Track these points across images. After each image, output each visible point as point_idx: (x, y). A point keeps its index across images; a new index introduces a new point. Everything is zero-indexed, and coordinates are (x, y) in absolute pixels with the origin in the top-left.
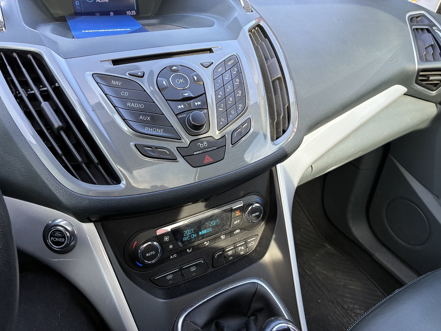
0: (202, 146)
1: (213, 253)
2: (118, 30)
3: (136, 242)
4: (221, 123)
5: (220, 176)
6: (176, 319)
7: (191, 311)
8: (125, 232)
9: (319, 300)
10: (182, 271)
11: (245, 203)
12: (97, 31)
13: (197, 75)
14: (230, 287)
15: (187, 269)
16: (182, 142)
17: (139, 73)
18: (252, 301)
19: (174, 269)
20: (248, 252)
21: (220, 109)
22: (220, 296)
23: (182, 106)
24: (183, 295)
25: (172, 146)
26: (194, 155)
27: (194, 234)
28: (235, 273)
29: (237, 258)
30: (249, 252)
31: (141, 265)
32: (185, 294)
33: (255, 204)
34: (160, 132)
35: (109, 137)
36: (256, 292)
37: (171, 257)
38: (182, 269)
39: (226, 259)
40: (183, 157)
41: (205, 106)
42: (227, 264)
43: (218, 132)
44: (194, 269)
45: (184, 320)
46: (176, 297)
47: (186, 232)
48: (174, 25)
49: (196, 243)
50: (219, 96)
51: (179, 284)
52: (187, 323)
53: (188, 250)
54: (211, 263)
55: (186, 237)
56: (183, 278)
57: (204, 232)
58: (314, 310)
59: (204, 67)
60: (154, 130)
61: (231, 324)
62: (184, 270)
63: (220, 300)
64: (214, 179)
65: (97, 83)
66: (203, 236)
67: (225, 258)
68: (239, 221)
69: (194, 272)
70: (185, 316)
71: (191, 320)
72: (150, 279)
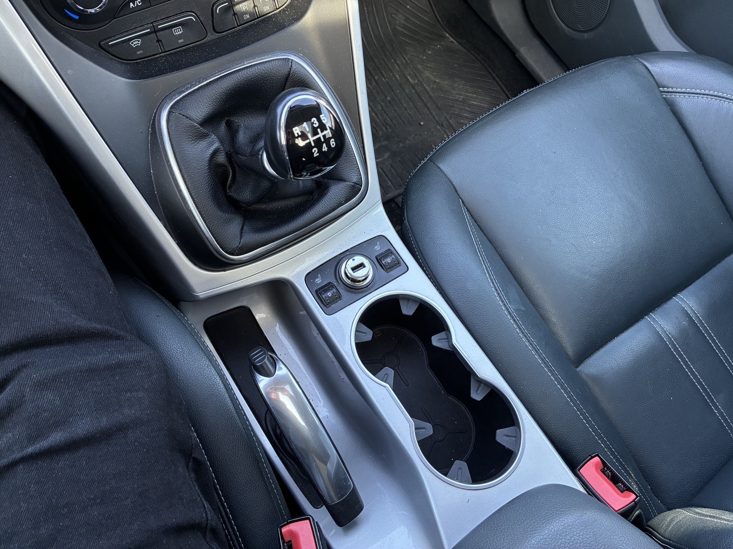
1: (212, 4)
6: (157, 111)
7: (180, 99)
9: (422, 122)
10: (158, 34)
14: (245, 65)
15: (167, 31)
19: (141, 28)
20: (278, 7)
22: (230, 77)
24: (164, 74)
28: (253, 42)
29: (258, 18)
30: (280, 8)
31: (77, 17)
32: (167, 73)
36: (289, 74)
37: (132, 5)
38: (156, 29)
39: (238, 17)
42: (240, 27)
44: (180, 32)
45: (170, 112)
46: (152, 76)
51: (156, 58)
52: (176, 115)
54: (210, 22)
56: (162, 47)
58: (413, 136)
61: (251, 124)
62: (161, 33)
63: (227, 83)
67: (236, 16)
69: (180, 37)
70: (172, 107)
71: (181, 112)
72: (99, 45)
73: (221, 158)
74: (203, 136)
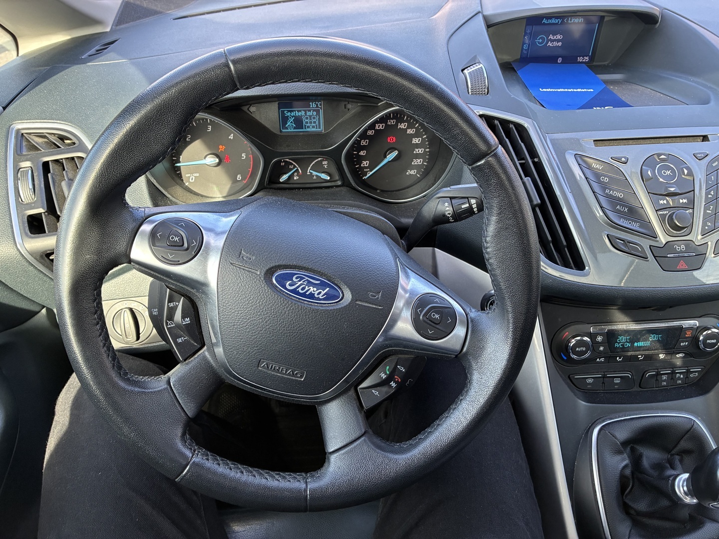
0: (678, 249)
1: (645, 370)
2: (579, 90)
3: (567, 333)
4: (706, 228)
5: (692, 287)
6: (592, 425)
7: (610, 423)
8: (560, 320)
10: (605, 379)
11: (701, 325)
12: (556, 90)
13: (688, 168)
14: (659, 413)
15: (611, 379)
16: (657, 241)
17: (623, 159)
18: (682, 438)
19: (597, 373)
20: (687, 382)
21: (708, 211)
22: (647, 419)
23: (665, 202)
25: (645, 243)
26: (667, 257)
27: (629, 343)
29: (671, 386)
31: (565, 358)
33: (712, 330)
34: (635, 226)
35: (584, 225)
36: (691, 429)
37: (598, 360)
38: (605, 376)
40: (655, 257)
41: (691, 204)
42: (657, 389)
43: (700, 237)
44: (619, 382)
45: (600, 430)
47: (621, 338)
48: (645, 85)
49: (629, 353)
50: (709, 196)
51: (597, 392)
52: (605, 433)
53: (618, 358)
54: (639, 381)
55: (619, 343)
56: (603, 387)
57: (641, 344)
59: (697, 159)
60: (630, 223)
61: (651, 454)
62: (607, 379)
63: (645, 422)
64: (685, 289)
65: (579, 165)
66: (639, 348)
67: (657, 382)
68: (687, 343)
69: (617, 384)
70: (603, 426)
71: (610, 431)
72: (569, 377)
73: (628, 472)
74: (619, 452)
